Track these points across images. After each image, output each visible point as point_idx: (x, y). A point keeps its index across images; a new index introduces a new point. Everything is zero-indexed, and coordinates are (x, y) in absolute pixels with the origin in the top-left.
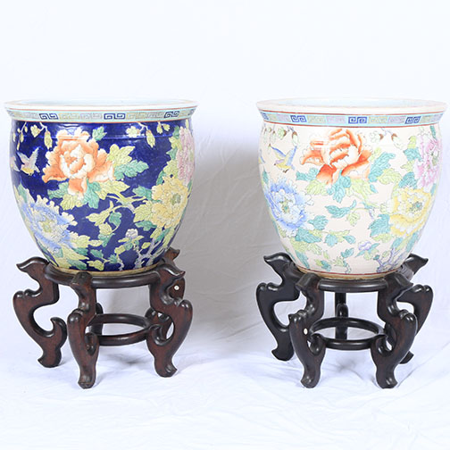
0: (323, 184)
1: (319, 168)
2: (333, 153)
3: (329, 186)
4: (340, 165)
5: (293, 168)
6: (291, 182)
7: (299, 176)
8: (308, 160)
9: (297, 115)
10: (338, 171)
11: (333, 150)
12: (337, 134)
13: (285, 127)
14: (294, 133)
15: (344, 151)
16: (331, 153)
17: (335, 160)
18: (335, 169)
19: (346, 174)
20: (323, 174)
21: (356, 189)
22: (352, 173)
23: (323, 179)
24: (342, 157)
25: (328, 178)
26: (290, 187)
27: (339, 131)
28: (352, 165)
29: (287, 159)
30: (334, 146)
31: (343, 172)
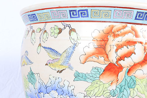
0: (107, 85)
1: (104, 67)
2: (119, 51)
3: (114, 87)
4: (126, 63)
5: (70, 68)
6: (66, 84)
7: (78, 76)
8: (90, 59)
9: (78, 9)
10: (125, 70)
11: (119, 47)
12: (122, 31)
13: (60, 25)
14: (72, 30)
15: (131, 48)
16: (117, 50)
17: (122, 58)
18: (121, 68)
19: (132, 74)
20: (108, 73)
21: (140, 89)
22: (138, 73)
23: (107, 79)
24: (129, 55)
25: (113, 78)
26: (65, 88)
27: (124, 27)
28: (138, 63)
29: (63, 58)
30: (120, 43)
31: (129, 71)
